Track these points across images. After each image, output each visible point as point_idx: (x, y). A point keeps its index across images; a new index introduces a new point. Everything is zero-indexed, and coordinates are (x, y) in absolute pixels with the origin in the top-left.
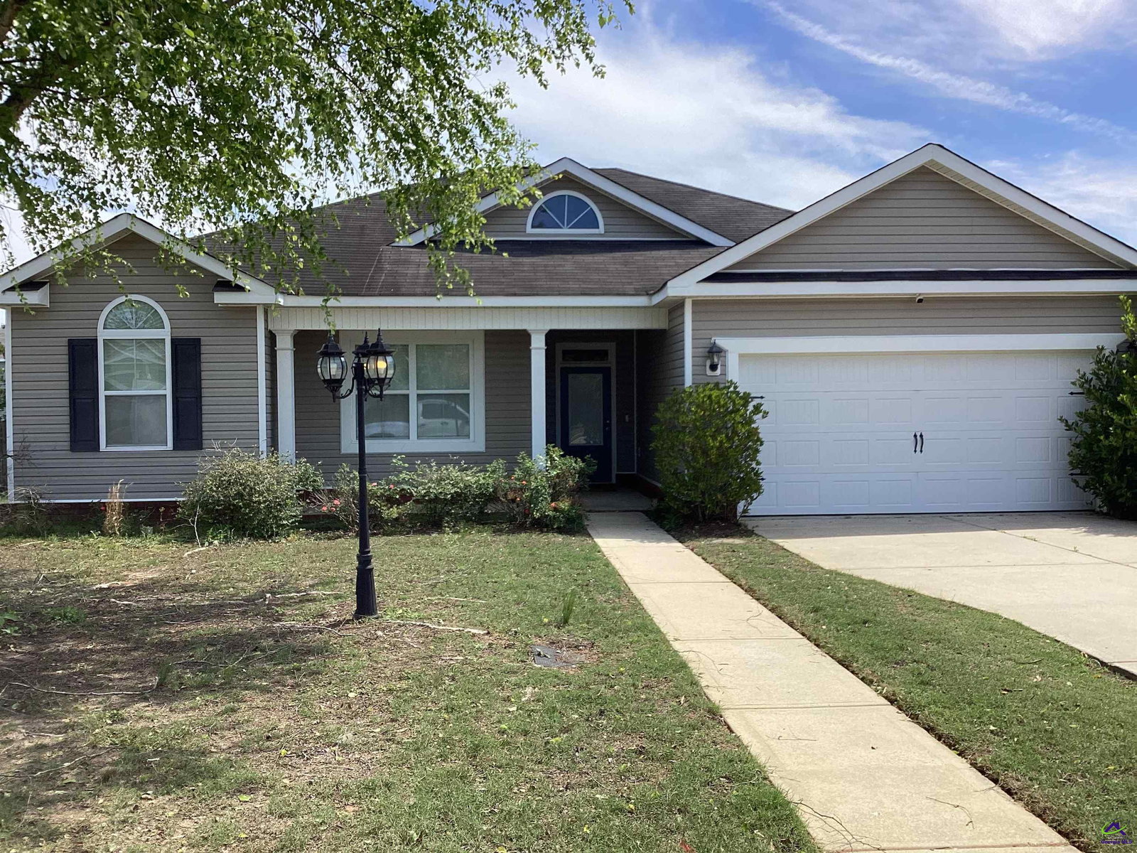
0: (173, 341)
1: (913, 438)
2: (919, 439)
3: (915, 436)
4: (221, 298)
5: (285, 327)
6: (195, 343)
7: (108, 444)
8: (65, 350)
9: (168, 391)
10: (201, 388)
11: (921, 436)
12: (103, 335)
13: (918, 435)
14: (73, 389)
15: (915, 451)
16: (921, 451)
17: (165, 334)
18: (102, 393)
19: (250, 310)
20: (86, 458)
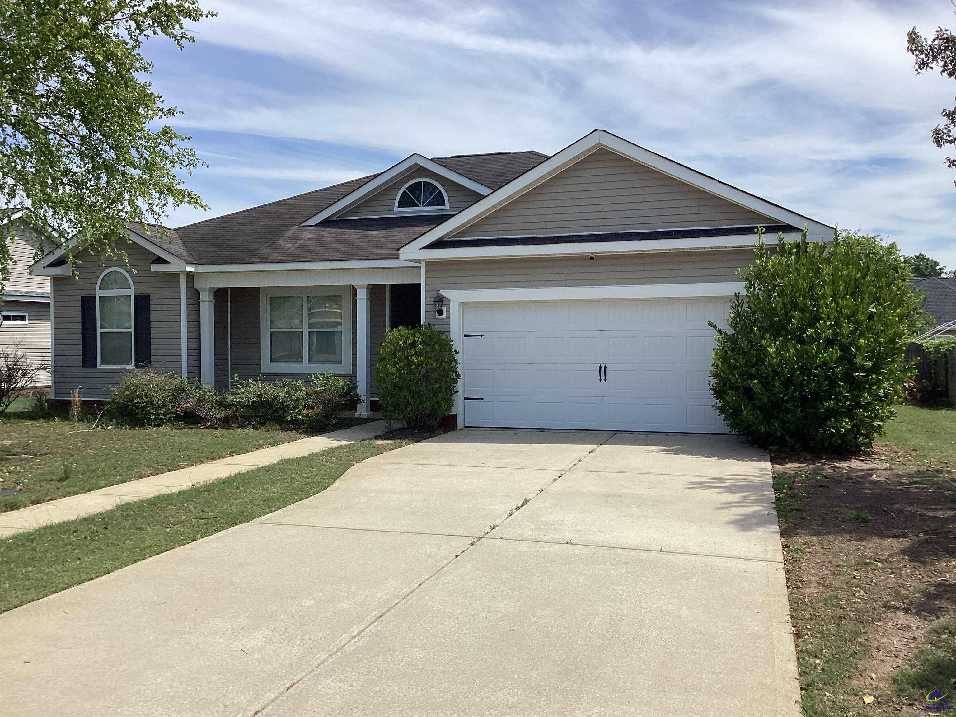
0: (135, 296)
1: (599, 369)
2: (603, 370)
3: (600, 367)
4: (155, 268)
5: (204, 286)
6: (147, 298)
7: (102, 363)
8: (80, 304)
9: (132, 330)
10: (150, 328)
11: (605, 367)
12: (99, 293)
13: (603, 366)
14: (83, 328)
15: (600, 380)
16: (605, 380)
17: (131, 292)
18: (99, 331)
19: (176, 276)
20: (89, 372)
